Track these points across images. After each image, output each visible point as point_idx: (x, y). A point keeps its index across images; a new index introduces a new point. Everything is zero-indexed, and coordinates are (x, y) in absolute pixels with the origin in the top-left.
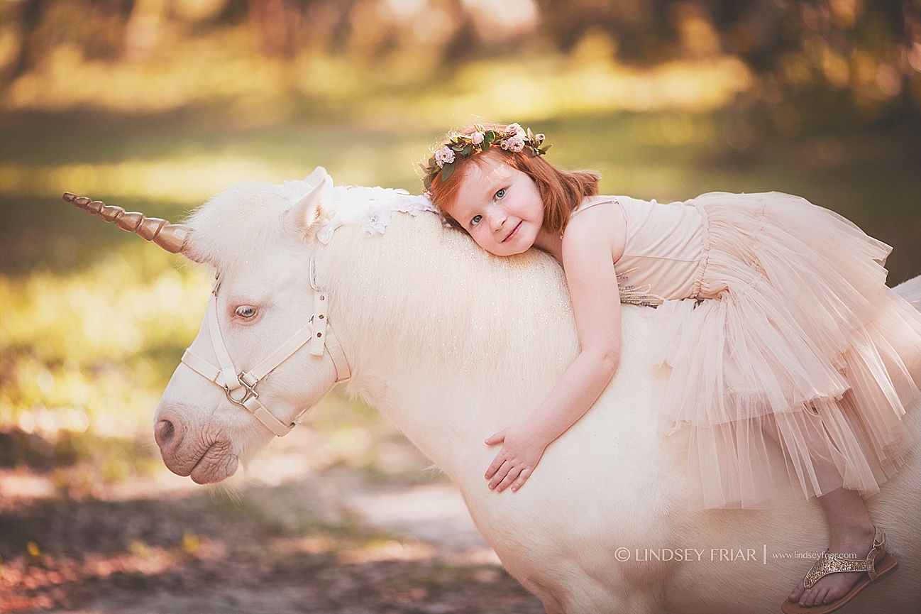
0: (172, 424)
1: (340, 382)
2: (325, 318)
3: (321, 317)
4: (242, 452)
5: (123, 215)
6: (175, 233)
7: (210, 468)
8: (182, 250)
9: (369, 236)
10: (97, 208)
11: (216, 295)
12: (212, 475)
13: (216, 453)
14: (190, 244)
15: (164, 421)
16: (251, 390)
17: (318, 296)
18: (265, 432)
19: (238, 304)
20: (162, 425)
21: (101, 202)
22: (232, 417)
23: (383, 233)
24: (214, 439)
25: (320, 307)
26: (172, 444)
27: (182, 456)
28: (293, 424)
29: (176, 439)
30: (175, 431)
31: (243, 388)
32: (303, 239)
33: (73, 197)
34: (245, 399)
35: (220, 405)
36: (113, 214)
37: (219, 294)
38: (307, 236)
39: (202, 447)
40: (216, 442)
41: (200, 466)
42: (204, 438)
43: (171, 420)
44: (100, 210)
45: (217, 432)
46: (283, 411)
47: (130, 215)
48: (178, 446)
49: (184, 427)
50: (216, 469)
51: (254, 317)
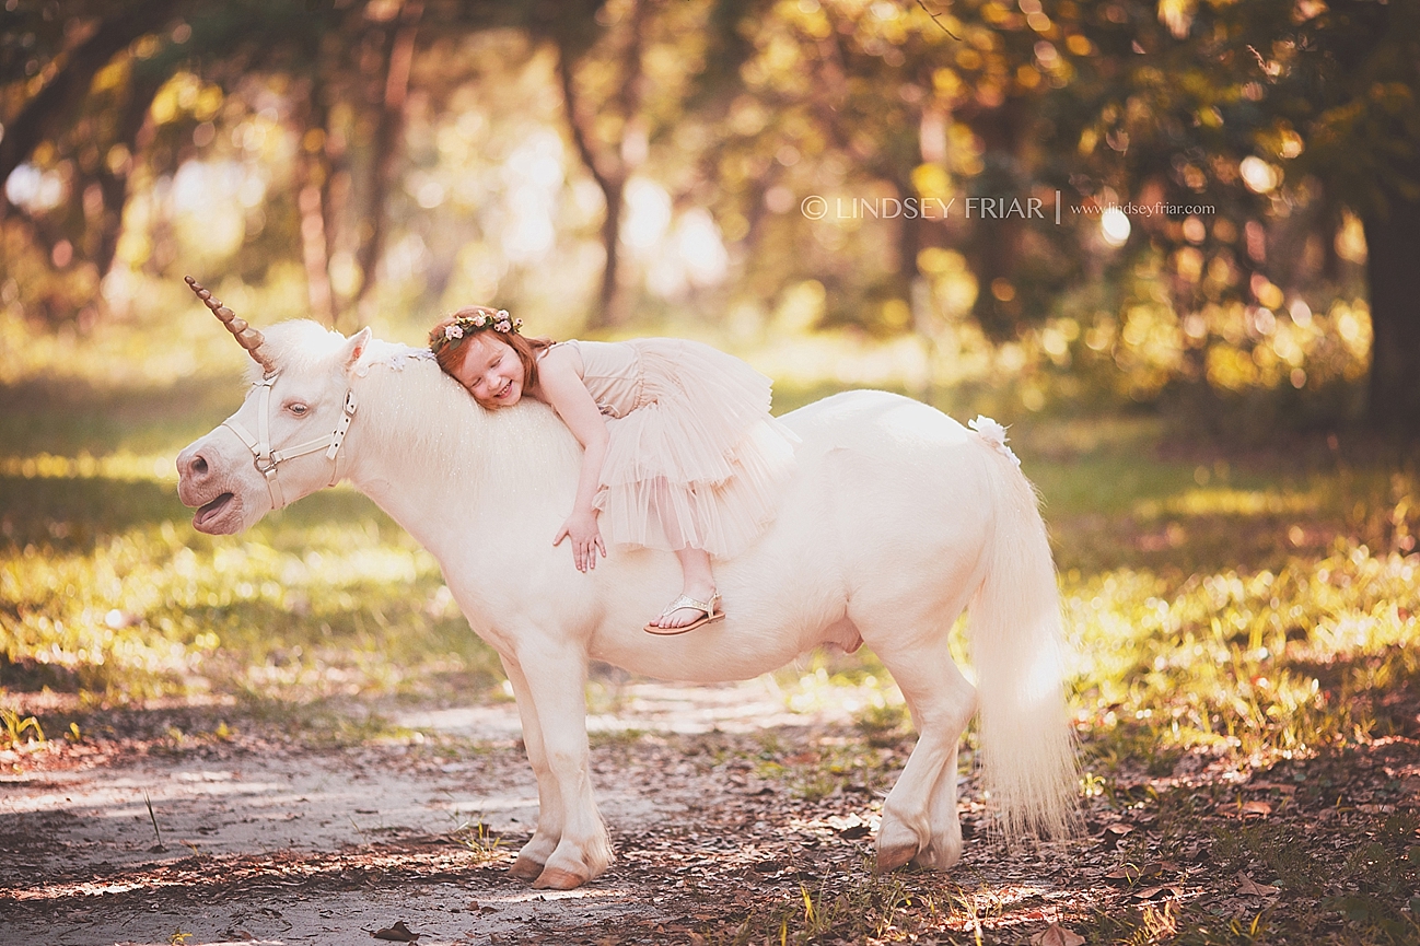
0: (205, 462)
2: (344, 435)
3: (342, 433)
9: (393, 371)
15: (199, 457)
22: (251, 480)
23: (402, 369)
24: (233, 490)
25: (344, 426)
26: (202, 478)
30: (208, 469)
31: (270, 461)
34: (268, 469)
43: (206, 459)
49: (215, 469)
51: (302, 415)
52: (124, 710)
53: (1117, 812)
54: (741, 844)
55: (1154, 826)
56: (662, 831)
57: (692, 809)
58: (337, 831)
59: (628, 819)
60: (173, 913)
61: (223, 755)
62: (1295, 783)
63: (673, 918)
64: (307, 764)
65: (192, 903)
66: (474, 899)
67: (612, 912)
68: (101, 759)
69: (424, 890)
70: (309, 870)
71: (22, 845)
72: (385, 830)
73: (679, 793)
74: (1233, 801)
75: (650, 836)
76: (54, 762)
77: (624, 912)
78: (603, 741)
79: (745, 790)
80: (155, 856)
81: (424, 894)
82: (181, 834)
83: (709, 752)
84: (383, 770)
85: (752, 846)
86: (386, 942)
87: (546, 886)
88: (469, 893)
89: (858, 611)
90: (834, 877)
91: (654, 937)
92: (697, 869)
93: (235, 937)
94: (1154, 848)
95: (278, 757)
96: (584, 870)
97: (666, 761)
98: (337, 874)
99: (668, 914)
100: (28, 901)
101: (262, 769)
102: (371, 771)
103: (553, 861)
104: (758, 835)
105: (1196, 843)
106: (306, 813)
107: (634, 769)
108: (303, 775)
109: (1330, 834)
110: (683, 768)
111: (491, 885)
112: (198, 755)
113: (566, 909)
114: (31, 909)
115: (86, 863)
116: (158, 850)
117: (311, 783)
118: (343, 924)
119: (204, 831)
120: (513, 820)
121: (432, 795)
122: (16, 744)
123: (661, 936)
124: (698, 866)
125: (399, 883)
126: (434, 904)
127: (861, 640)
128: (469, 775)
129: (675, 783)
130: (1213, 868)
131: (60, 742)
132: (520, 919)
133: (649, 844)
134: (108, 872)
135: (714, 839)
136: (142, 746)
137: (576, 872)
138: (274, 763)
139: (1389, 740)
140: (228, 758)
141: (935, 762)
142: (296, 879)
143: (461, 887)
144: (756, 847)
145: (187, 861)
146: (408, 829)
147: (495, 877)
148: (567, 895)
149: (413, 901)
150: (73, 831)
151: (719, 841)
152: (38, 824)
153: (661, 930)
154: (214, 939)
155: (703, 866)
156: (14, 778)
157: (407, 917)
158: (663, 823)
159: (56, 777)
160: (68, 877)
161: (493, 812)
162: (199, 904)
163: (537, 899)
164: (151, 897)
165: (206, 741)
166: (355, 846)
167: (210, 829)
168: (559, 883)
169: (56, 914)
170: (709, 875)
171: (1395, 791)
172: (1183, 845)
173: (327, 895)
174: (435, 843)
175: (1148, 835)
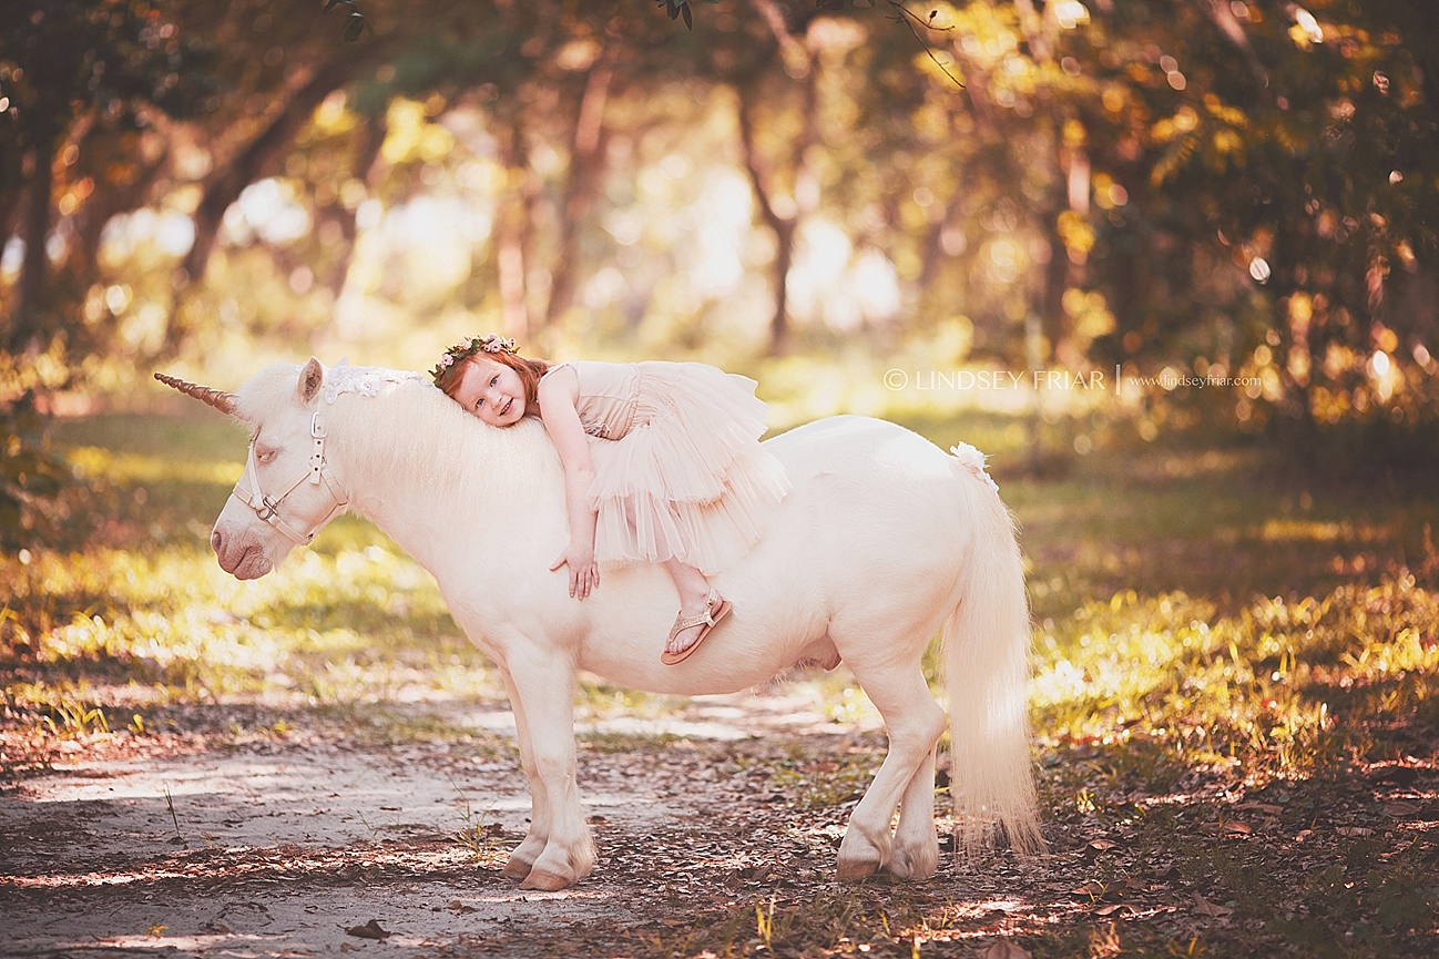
2: (321, 457)
3: (318, 456)
4: (272, 555)
6: (228, 400)
9: (365, 398)
13: (251, 556)
16: (272, 510)
17: (316, 441)
22: (261, 530)
23: (375, 395)
24: (249, 544)
25: (317, 449)
26: (221, 550)
27: (228, 558)
29: (222, 546)
30: (222, 541)
31: (267, 508)
34: (269, 516)
35: (253, 522)
39: (240, 551)
40: (251, 547)
42: (241, 544)
45: (250, 540)
46: (298, 526)
48: (224, 551)
49: (228, 537)
50: (251, 568)
51: (271, 458)
52: (199, 704)
53: (1104, 827)
54: (733, 850)
55: (1135, 843)
56: (665, 835)
57: (702, 813)
58: (355, 827)
59: (638, 822)
60: (164, 905)
61: (275, 749)
62: (1282, 804)
63: (644, 922)
64: (352, 761)
65: (186, 895)
66: (458, 898)
67: (588, 915)
68: (158, 751)
69: (414, 888)
70: (311, 865)
71: (48, 834)
72: (402, 826)
73: (697, 797)
74: (1217, 820)
75: (651, 840)
76: (112, 754)
77: (599, 915)
78: (639, 745)
79: (758, 796)
80: (172, 847)
81: (413, 892)
82: (206, 826)
83: (735, 759)
84: (423, 768)
85: (744, 853)
86: (358, 938)
87: (532, 887)
88: (458, 892)
89: (839, 630)
90: (813, 885)
91: (618, 942)
92: (683, 874)
93: (214, 930)
94: (1129, 865)
95: (328, 752)
96: (569, 873)
97: (693, 766)
98: (333, 871)
99: (640, 918)
100: (28, 889)
101: (309, 763)
102: (410, 769)
103: (539, 863)
104: (753, 841)
105: (1171, 861)
106: (332, 809)
107: (660, 773)
108: (344, 771)
109: (1300, 855)
110: (707, 774)
111: (481, 884)
112: (251, 749)
113: (544, 911)
114: (29, 898)
115: (103, 853)
116: (176, 841)
117: (347, 779)
118: (322, 920)
119: (228, 823)
120: (527, 820)
121: (457, 794)
122: (80, 734)
123: (625, 940)
124: (685, 871)
125: (391, 880)
126: (420, 901)
127: (839, 659)
128: (502, 774)
129: (695, 787)
130: (1177, 886)
131: (126, 733)
132: (496, 919)
133: (646, 848)
134: (120, 863)
135: (709, 845)
136: (200, 740)
137: (562, 874)
138: (320, 759)
139: (1383, 764)
140: (280, 753)
141: (901, 780)
142: (295, 873)
143: (452, 886)
144: (747, 853)
145: (198, 854)
146: (425, 827)
147: (486, 878)
148: (550, 896)
149: (399, 899)
150: (103, 820)
151: (714, 846)
152: (72, 812)
153: (627, 935)
154: (193, 931)
155: (690, 870)
156: (70, 768)
157: (387, 914)
158: (669, 827)
159: (110, 767)
160: (78, 866)
161: (511, 812)
162: (192, 896)
163: (520, 900)
164: (150, 888)
165: (263, 737)
166: (366, 842)
167: (234, 822)
168: (545, 885)
169: (51, 903)
170: (694, 880)
171: (1376, 814)
172: (1159, 863)
173: (320, 890)
174: (444, 841)
175: (1128, 851)
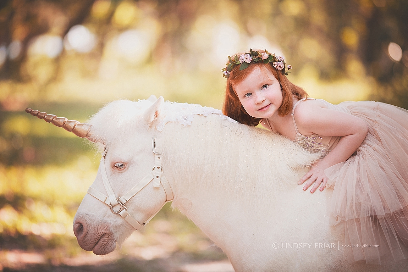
0: (82, 225)
1: (168, 202)
2: (160, 168)
3: (158, 168)
4: (118, 238)
5: (57, 119)
6: (83, 127)
7: (103, 247)
8: (87, 136)
9: (183, 127)
10: (43, 116)
11: (104, 158)
12: (104, 250)
13: (105, 239)
14: (90, 133)
15: (78, 223)
16: (123, 206)
17: (157, 157)
18: (130, 228)
19: (116, 162)
20: (77, 225)
21: (45, 113)
22: (112, 220)
23: (190, 125)
24: (104, 232)
25: (158, 163)
26: (82, 235)
27: (88, 241)
28: (144, 224)
29: (84, 232)
30: (84, 229)
31: (119, 205)
32: (149, 129)
33: (31, 110)
34: (120, 211)
35: (107, 214)
36: (51, 118)
37: (106, 158)
38: (151, 127)
39: (98, 236)
40: (105, 233)
41: (97, 245)
42: (99, 231)
43: (82, 223)
44: (45, 117)
45: (105, 228)
46: (139, 217)
47: (60, 119)
48: (85, 236)
49: (88, 226)
50: (106, 247)
51: (124, 168)
